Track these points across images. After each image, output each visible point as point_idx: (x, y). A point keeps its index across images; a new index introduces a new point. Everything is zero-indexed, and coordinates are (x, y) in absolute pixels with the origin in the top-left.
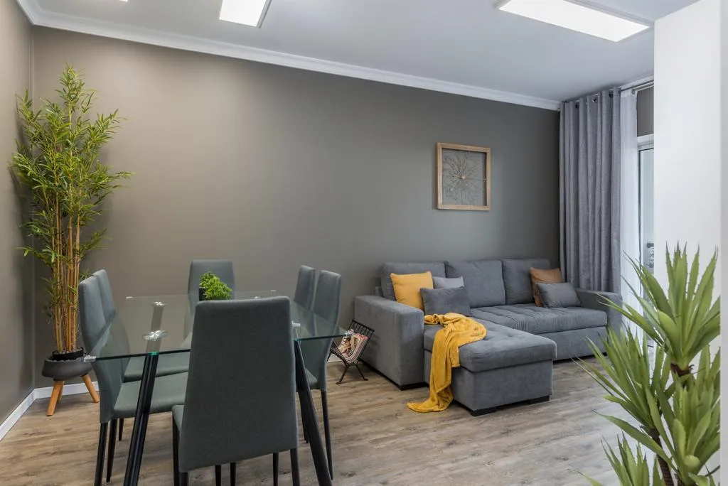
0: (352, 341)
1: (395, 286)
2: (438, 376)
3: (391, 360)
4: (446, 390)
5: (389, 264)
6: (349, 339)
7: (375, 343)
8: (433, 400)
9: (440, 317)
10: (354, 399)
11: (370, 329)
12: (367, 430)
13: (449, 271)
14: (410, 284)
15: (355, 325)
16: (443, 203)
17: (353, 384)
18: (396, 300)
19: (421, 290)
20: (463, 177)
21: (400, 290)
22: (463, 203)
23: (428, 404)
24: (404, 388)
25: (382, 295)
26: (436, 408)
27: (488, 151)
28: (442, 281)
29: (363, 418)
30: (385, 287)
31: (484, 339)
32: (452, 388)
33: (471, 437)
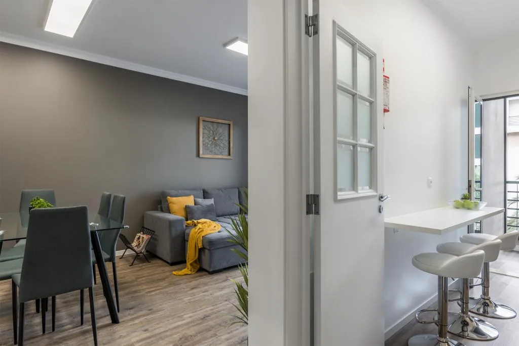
0: (141, 240)
1: (170, 205)
2: (191, 254)
3: (165, 249)
4: (195, 262)
5: (168, 191)
6: (139, 238)
7: (156, 240)
8: (188, 269)
9: (196, 221)
10: (140, 273)
11: (153, 231)
12: (145, 287)
13: (206, 195)
14: (180, 203)
15: (143, 229)
16: (203, 154)
17: (140, 265)
18: (170, 213)
19: (186, 206)
20: (216, 138)
21: (174, 207)
22: (216, 154)
23: (185, 271)
24: (172, 264)
25: (162, 211)
26: (190, 273)
27: (231, 123)
28: (200, 200)
29: (143, 282)
30: (164, 206)
31: (219, 232)
32: (199, 260)
33: (205, 284)
